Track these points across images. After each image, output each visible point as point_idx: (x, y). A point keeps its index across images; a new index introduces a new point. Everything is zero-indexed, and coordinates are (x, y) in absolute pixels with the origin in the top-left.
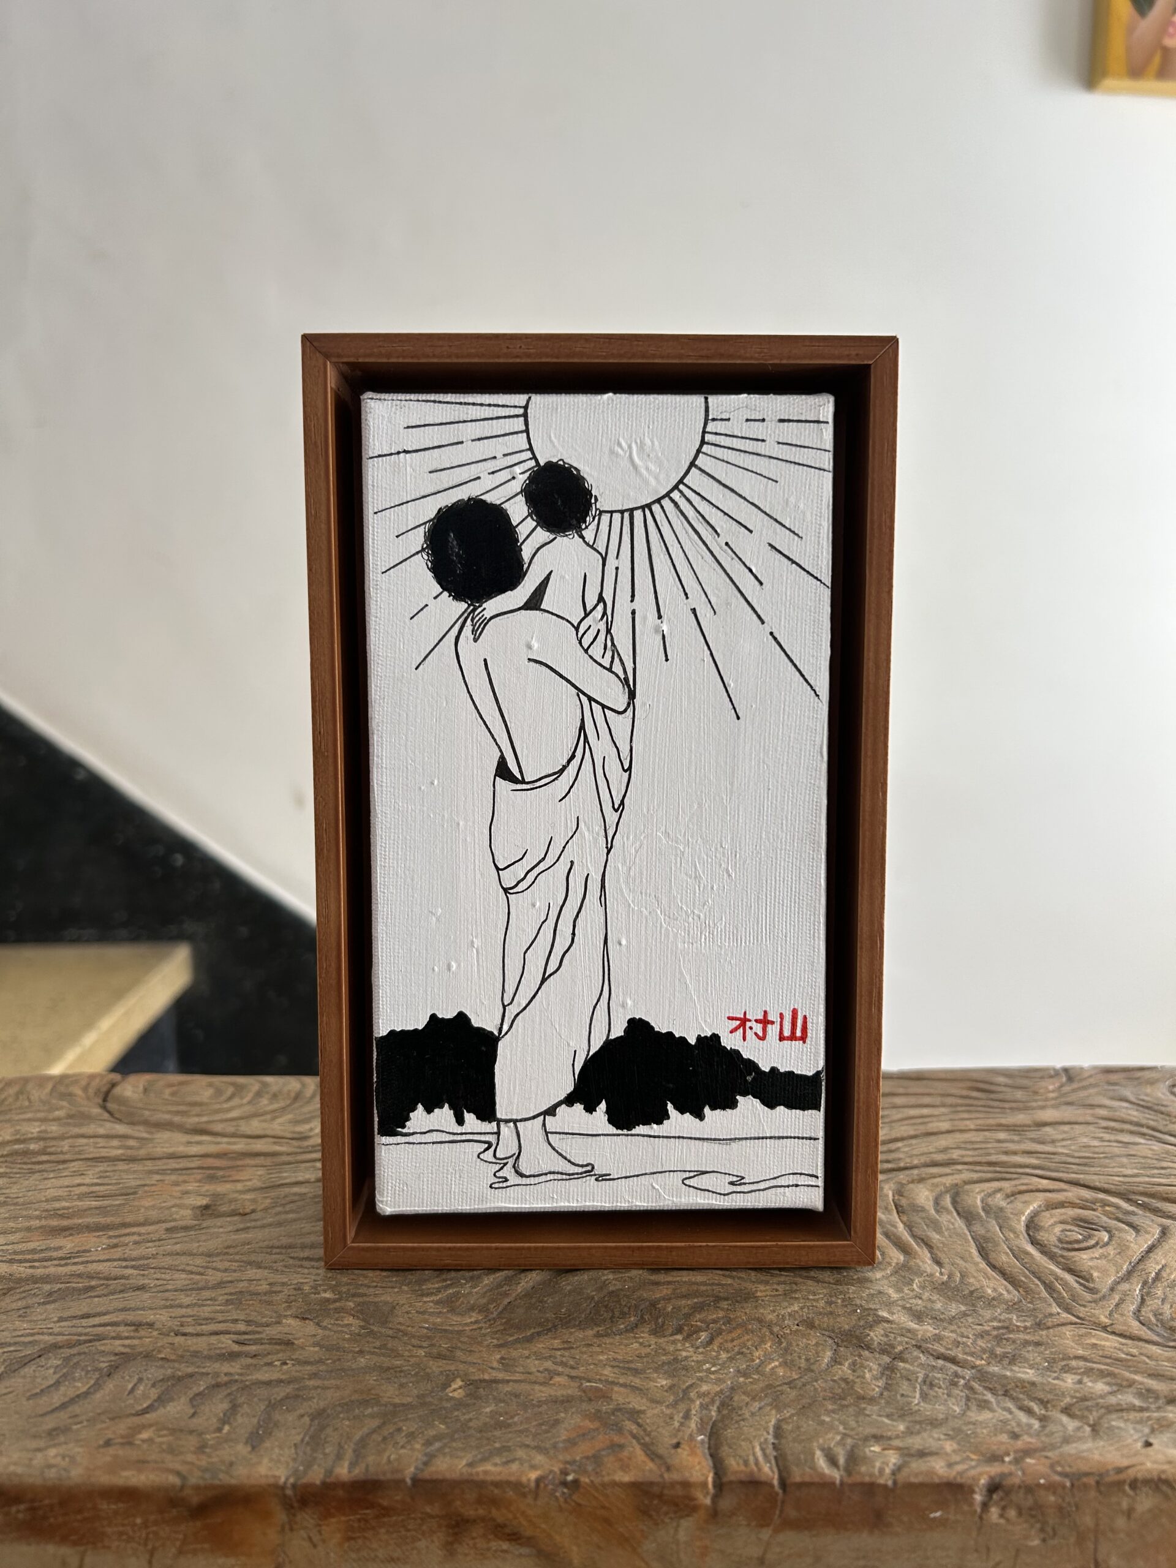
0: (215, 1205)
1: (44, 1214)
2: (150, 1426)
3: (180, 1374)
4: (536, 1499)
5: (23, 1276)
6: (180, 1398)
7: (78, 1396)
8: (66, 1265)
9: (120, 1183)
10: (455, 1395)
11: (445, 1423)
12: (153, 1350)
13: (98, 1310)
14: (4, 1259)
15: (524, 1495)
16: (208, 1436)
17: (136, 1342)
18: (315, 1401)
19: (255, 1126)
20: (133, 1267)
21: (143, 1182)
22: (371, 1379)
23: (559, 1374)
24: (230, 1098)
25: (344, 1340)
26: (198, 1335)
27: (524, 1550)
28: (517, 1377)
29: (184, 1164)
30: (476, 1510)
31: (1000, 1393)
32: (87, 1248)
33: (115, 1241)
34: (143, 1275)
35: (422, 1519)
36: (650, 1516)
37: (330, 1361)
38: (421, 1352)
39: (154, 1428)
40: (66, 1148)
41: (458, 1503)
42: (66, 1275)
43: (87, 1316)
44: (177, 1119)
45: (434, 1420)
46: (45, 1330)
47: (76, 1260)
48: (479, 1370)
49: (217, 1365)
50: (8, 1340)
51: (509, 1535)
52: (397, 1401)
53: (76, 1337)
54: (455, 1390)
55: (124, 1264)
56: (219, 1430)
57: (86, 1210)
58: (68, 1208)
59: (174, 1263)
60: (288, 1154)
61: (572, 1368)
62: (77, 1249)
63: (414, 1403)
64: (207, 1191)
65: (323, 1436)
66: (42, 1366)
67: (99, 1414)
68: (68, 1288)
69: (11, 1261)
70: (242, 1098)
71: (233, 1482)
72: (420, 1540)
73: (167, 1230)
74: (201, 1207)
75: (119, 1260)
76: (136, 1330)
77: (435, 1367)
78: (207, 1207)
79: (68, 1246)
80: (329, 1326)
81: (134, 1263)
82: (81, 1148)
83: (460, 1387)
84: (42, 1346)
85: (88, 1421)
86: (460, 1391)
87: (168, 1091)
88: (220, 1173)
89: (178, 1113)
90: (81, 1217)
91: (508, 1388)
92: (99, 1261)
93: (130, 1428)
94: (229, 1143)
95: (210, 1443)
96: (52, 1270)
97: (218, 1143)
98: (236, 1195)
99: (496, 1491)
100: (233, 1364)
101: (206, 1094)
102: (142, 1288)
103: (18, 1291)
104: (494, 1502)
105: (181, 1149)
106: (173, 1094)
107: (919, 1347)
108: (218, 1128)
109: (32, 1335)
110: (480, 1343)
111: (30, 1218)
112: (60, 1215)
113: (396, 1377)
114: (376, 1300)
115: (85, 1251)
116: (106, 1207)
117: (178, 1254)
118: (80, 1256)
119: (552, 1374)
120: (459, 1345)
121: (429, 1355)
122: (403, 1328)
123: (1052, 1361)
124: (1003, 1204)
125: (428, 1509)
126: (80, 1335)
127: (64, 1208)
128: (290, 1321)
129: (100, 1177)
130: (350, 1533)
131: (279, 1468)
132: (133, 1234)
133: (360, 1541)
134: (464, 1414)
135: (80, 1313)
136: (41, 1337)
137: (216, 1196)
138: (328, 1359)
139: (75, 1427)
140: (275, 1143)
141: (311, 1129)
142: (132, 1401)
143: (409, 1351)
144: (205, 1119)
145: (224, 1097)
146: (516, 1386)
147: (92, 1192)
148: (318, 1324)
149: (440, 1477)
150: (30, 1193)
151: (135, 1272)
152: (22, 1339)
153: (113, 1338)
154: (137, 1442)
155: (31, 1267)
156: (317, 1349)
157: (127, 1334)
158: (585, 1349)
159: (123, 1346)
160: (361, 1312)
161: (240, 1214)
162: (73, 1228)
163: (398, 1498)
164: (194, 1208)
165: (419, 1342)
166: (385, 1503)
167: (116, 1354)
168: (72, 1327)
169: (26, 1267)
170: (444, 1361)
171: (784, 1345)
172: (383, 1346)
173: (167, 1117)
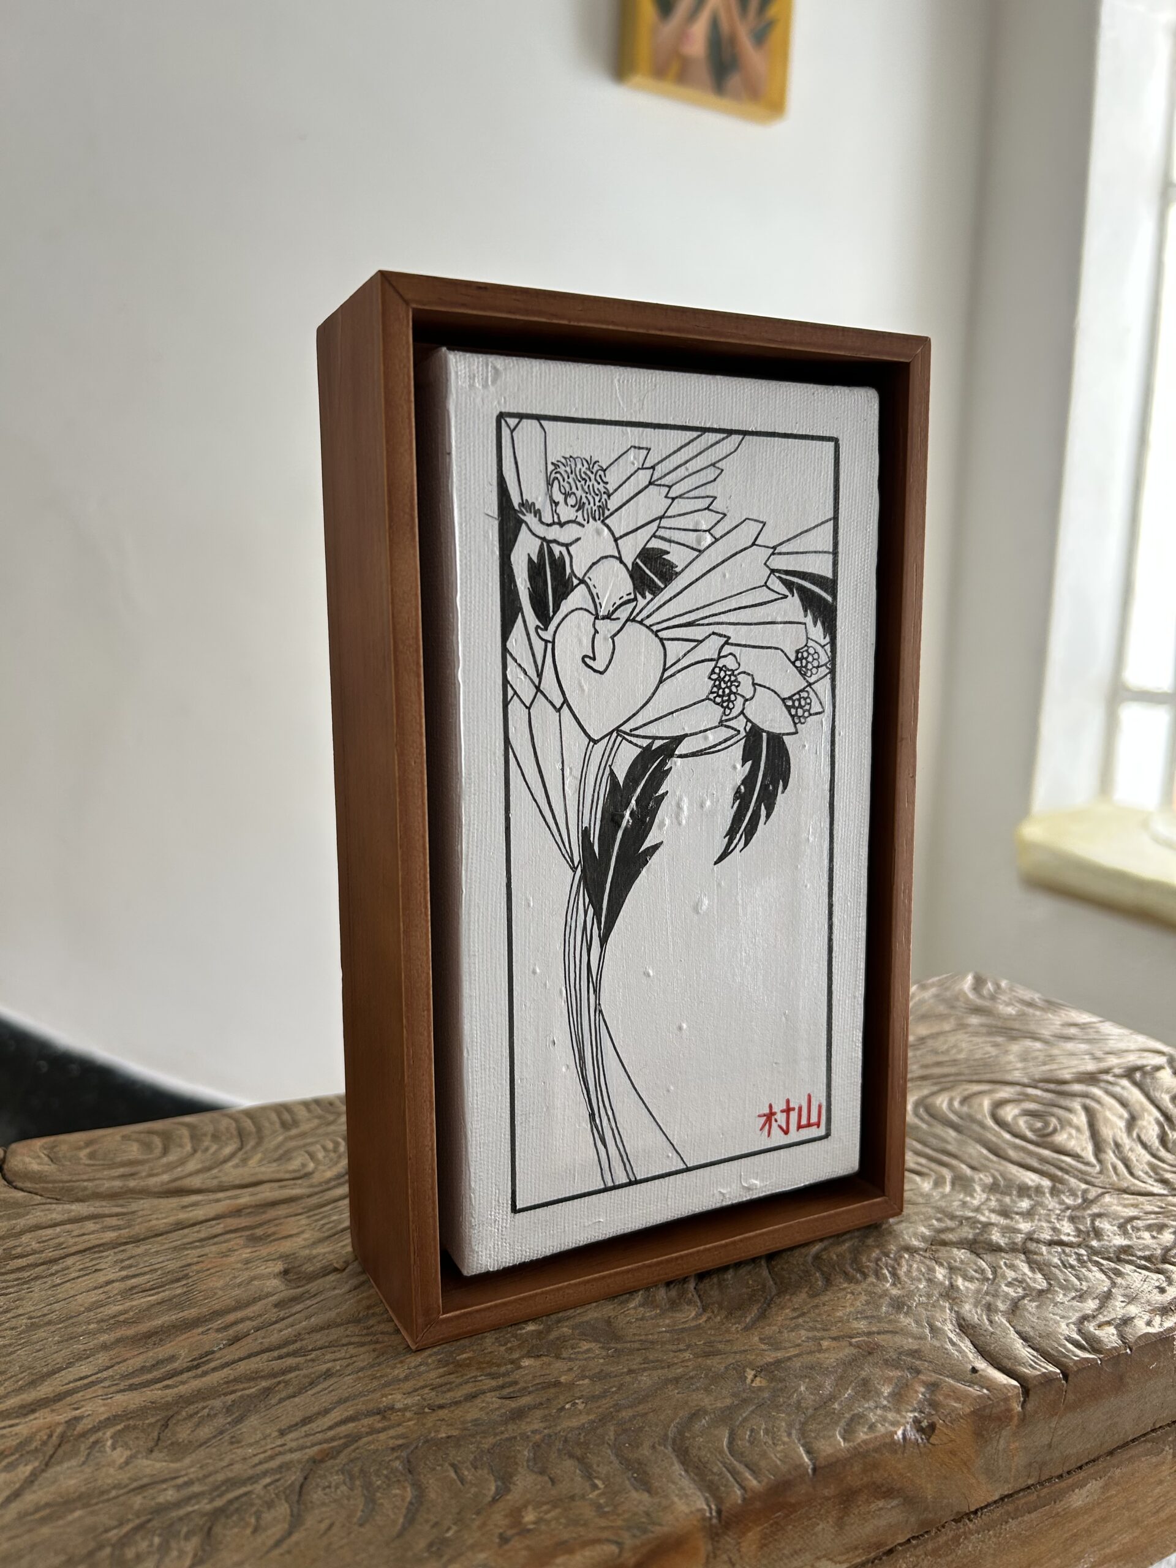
0: (294, 1268)
1: (104, 1325)
2: (525, 1506)
3: (486, 1446)
4: (903, 1453)
5: (169, 1399)
6: (516, 1469)
7: (411, 1503)
8: (205, 1374)
9: (156, 1270)
10: (757, 1383)
11: (784, 1412)
12: (430, 1433)
13: (316, 1409)
14: (121, 1387)
15: (896, 1452)
16: (591, 1496)
17: (400, 1430)
18: (647, 1429)
19: (232, 1172)
20: (288, 1355)
21: (184, 1263)
22: (673, 1392)
23: (822, 1339)
24: (165, 1151)
25: (602, 1364)
26: (457, 1403)
27: (894, 1503)
28: (793, 1352)
29: (204, 1231)
30: (862, 1479)
31: (1115, 1259)
32: (207, 1348)
33: (231, 1332)
34: (313, 1360)
35: (820, 1504)
36: (983, 1436)
37: (614, 1389)
38: (687, 1355)
39: (530, 1508)
40: (35, 1245)
41: (849, 1478)
42: (219, 1385)
43: (306, 1421)
44: (132, 1184)
45: (769, 1413)
46: (281, 1449)
47: (212, 1365)
48: (757, 1355)
49: (510, 1427)
50: (251, 1472)
51: (884, 1493)
52: (719, 1405)
53: (325, 1446)
54: (752, 1381)
55: (276, 1354)
56: (595, 1487)
57: (148, 1309)
58: (126, 1312)
59: (331, 1338)
60: (309, 1196)
61: (824, 1330)
62: (196, 1354)
63: (736, 1402)
64: (269, 1254)
65: (696, 1459)
66: (329, 1487)
67: (458, 1513)
68: (241, 1397)
69: (132, 1388)
70: (181, 1146)
71: (666, 1529)
72: (818, 1524)
73: (276, 1306)
74: (280, 1273)
75: (263, 1352)
76: (384, 1418)
77: (717, 1364)
78: (286, 1272)
79: (183, 1353)
80: (573, 1356)
81: (285, 1350)
82: (57, 1241)
83: (755, 1376)
84: (300, 1466)
85: (455, 1524)
86: (758, 1379)
87: (83, 1154)
88: (259, 1232)
89: (123, 1176)
90: (150, 1319)
91: (797, 1364)
92: (241, 1359)
93: (506, 1516)
94: (230, 1198)
95: (602, 1501)
96: (196, 1384)
97: (218, 1201)
98: (307, 1252)
99: (877, 1456)
100: (528, 1420)
101: (134, 1151)
102: (328, 1374)
103: (180, 1417)
104: (875, 1466)
105: (182, 1216)
106: (92, 1156)
107: (1031, 1239)
108: (196, 1182)
109: (272, 1458)
110: (728, 1331)
111: (92, 1334)
112: (124, 1322)
113: (692, 1384)
114: (585, 1319)
115: (207, 1354)
116: (170, 1300)
117: (322, 1328)
118: (209, 1361)
119: (818, 1340)
120: (712, 1338)
121: (697, 1356)
122: (643, 1338)
123: (1122, 1227)
124: (965, 1109)
125: (826, 1492)
126: (326, 1441)
127: (121, 1313)
128: (526, 1362)
129: (122, 1269)
130: (763, 1541)
131: (695, 1502)
132: (242, 1320)
133: (771, 1546)
134: (789, 1398)
135: (298, 1419)
136: (288, 1457)
137: (283, 1257)
138: (611, 1387)
139: (449, 1534)
140: (281, 1187)
141: (304, 1165)
142: (473, 1490)
143: (675, 1357)
144: (165, 1177)
145: (158, 1151)
146: (800, 1359)
147: (133, 1288)
148: (558, 1357)
149: (834, 1460)
150: (56, 1306)
151: (301, 1360)
152: (266, 1466)
153: (368, 1434)
154: (531, 1527)
155: (167, 1387)
156: (587, 1381)
157: (380, 1425)
158: (817, 1311)
159: (392, 1438)
160: (583, 1334)
161: (336, 1270)
162: (157, 1333)
163: (803, 1491)
164: (276, 1276)
165: (675, 1347)
166: (793, 1501)
167: (393, 1449)
168: (307, 1436)
169: (159, 1389)
170: (719, 1357)
171: (945, 1264)
172: (646, 1361)
173: (118, 1183)
